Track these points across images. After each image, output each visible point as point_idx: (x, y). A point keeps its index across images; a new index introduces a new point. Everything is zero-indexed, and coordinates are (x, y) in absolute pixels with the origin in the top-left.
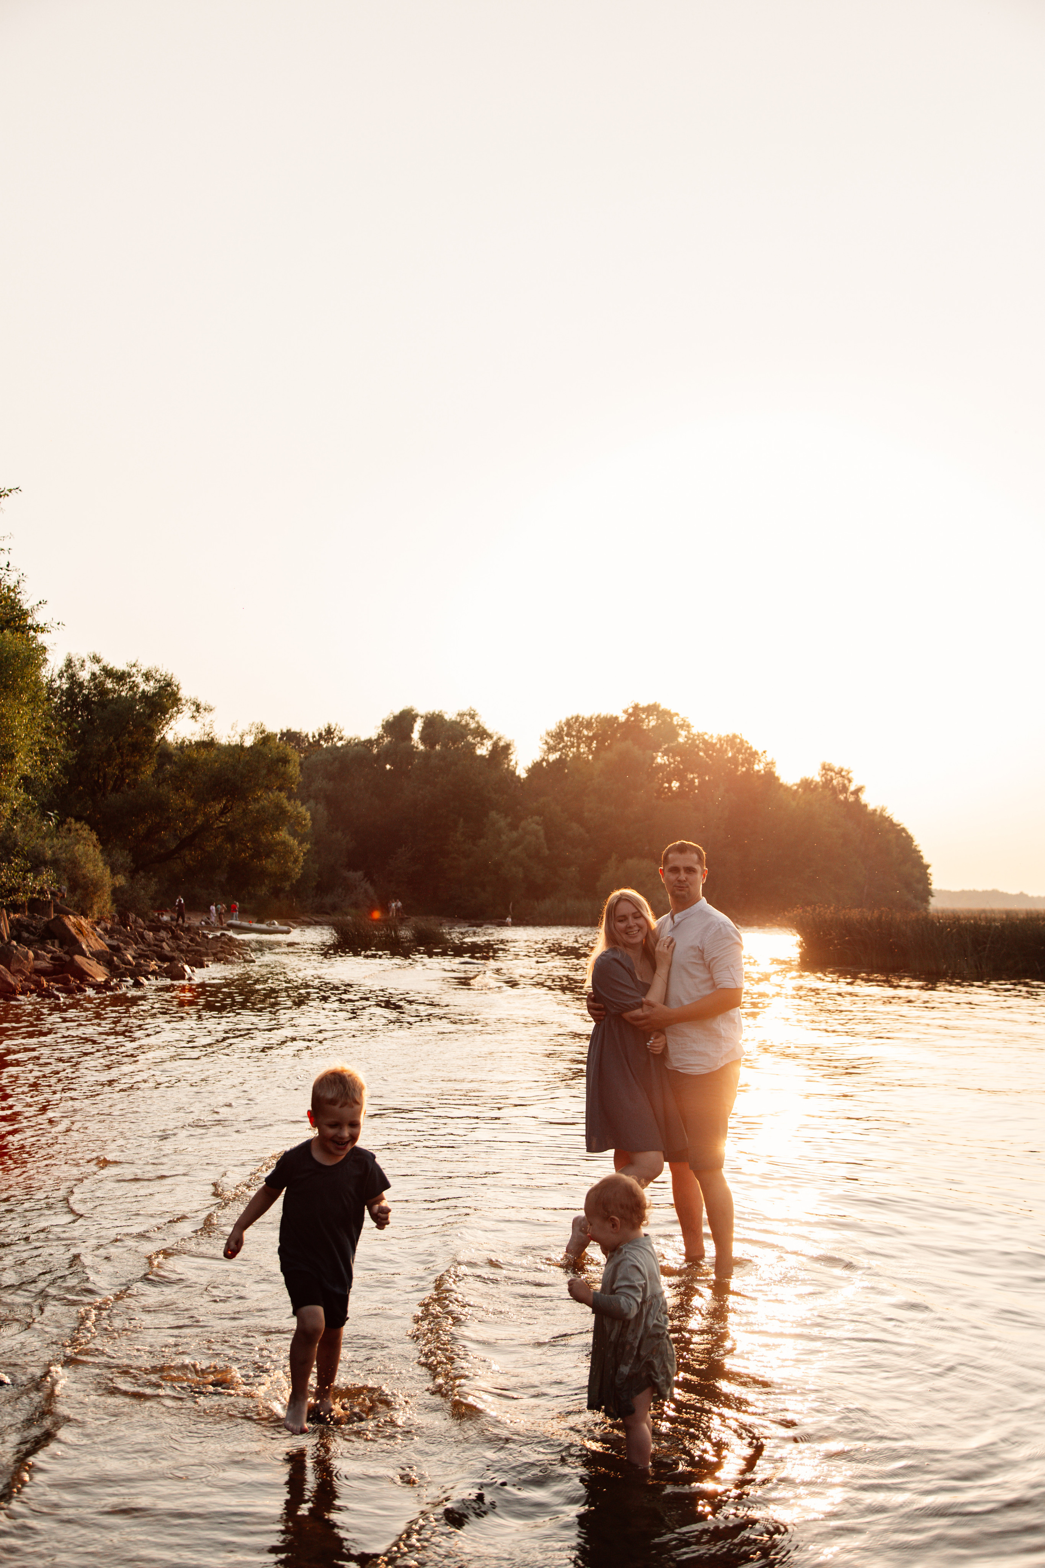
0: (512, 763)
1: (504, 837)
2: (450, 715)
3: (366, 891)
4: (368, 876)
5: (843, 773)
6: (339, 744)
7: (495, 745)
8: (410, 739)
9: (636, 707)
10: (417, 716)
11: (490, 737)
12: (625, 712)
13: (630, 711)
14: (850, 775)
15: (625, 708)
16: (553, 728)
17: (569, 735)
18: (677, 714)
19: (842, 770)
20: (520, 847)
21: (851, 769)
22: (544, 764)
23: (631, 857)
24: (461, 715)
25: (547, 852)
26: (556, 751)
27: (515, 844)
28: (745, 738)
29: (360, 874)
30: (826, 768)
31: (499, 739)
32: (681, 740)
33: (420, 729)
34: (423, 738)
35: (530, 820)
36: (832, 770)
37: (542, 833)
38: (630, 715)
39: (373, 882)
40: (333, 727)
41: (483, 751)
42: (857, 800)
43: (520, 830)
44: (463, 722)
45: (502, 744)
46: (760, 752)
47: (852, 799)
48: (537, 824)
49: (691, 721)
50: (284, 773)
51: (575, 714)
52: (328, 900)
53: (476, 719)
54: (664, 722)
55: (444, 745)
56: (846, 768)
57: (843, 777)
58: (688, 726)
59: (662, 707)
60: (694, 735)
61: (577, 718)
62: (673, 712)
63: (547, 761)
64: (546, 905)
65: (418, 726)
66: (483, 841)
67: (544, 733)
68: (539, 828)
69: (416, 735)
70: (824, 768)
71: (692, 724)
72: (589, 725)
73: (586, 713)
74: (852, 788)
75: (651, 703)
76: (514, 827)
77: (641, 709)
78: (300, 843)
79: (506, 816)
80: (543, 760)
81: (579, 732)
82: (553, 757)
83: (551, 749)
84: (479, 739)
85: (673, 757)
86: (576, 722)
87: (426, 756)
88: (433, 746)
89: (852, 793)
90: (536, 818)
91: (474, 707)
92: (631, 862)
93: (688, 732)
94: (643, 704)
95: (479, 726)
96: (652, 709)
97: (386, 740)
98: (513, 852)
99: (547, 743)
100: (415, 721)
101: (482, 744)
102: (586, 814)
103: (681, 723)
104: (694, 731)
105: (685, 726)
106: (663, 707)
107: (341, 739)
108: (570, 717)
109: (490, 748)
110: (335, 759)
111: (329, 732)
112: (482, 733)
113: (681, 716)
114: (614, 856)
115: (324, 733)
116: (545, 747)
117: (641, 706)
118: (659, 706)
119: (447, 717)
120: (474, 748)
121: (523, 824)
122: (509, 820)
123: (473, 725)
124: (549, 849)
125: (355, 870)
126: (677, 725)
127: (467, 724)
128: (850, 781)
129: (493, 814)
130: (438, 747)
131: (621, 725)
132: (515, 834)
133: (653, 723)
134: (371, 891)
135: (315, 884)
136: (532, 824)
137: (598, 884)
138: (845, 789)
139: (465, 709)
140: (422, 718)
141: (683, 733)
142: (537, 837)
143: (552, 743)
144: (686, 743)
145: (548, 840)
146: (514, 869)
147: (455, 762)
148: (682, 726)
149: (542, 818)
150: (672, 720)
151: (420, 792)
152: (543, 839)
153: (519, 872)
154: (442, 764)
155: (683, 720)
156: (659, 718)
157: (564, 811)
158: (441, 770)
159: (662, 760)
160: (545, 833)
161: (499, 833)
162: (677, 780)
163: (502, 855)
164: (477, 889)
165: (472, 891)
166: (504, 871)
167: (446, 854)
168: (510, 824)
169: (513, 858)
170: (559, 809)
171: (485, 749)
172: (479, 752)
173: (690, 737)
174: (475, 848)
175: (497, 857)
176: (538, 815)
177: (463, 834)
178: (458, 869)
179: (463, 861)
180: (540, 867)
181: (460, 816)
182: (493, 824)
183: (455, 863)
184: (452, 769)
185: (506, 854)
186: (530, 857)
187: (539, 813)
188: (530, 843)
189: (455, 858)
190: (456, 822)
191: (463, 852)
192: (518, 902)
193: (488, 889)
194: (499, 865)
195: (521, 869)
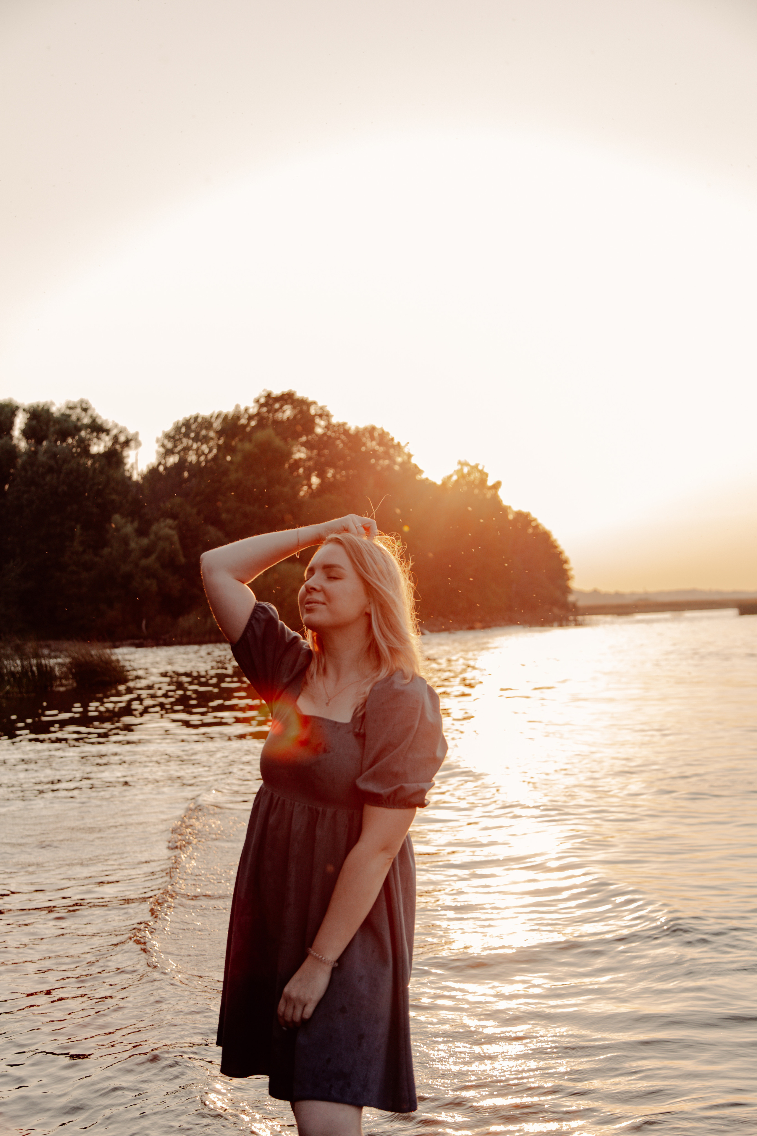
0: (128, 467)
1: (133, 545)
2: (57, 406)
5: (479, 468)
7: (114, 440)
8: (11, 437)
9: (269, 396)
10: (18, 408)
11: (107, 432)
12: (257, 401)
13: (263, 400)
14: (486, 470)
15: (256, 396)
16: (169, 427)
17: (187, 436)
18: (314, 403)
19: (477, 465)
20: (153, 557)
22: (161, 468)
24: (70, 407)
25: (183, 560)
26: (174, 454)
27: (146, 552)
28: (386, 430)
30: (462, 464)
31: (119, 432)
32: (320, 431)
33: (23, 426)
34: (27, 436)
35: (162, 524)
36: (466, 464)
37: (176, 539)
38: (262, 406)
41: (98, 447)
42: (495, 496)
43: (151, 536)
44: (74, 418)
45: (122, 439)
46: (403, 444)
47: (489, 494)
48: (170, 527)
49: (330, 409)
51: (193, 414)
53: (90, 412)
54: (301, 412)
55: (54, 443)
57: (479, 472)
58: (327, 415)
59: (297, 395)
60: (334, 425)
61: (196, 418)
62: (311, 399)
63: (164, 465)
65: (20, 422)
66: (106, 551)
67: (159, 435)
68: (174, 532)
69: (17, 432)
70: (460, 463)
71: (332, 412)
72: (207, 424)
73: (205, 412)
74: (489, 484)
75: (285, 391)
76: (142, 532)
77: (273, 398)
79: (132, 521)
80: (160, 464)
81: (197, 434)
82: (170, 460)
83: (169, 452)
84: (94, 435)
85: (312, 451)
86: (194, 423)
87: (32, 455)
88: (40, 443)
89: (489, 489)
90: (169, 521)
91: (86, 399)
93: (328, 421)
94: (277, 392)
95: (93, 418)
96: (287, 398)
98: (144, 562)
99: (163, 446)
100: (16, 414)
101: (98, 439)
102: (224, 516)
103: (319, 412)
104: (334, 420)
105: (324, 415)
106: (300, 394)
108: (187, 417)
109: (108, 444)
112: (98, 428)
113: (320, 404)
116: (162, 450)
117: (274, 395)
118: (294, 394)
119: (54, 409)
120: (89, 445)
121: (153, 529)
122: (136, 524)
123: (86, 421)
124: (185, 556)
126: (315, 414)
127: (80, 419)
128: (486, 476)
129: (116, 518)
130: (45, 445)
131: (250, 418)
132: (145, 541)
133: (288, 413)
136: (165, 529)
138: (482, 485)
139: (75, 399)
140: (24, 410)
141: (323, 423)
142: (172, 543)
143: (170, 445)
144: (325, 434)
145: (185, 547)
146: (147, 582)
147: (65, 461)
148: (321, 416)
149: (176, 522)
150: (308, 410)
151: (26, 496)
152: (177, 546)
153: (152, 585)
154: (52, 462)
155: (322, 408)
156: (294, 408)
157: (198, 513)
158: (51, 470)
159: (300, 454)
160: (182, 539)
161: (125, 541)
162: (318, 476)
163: (131, 565)
164: (103, 607)
165: (97, 609)
166: (134, 584)
167: (63, 568)
168: (137, 530)
169: (144, 569)
170: (194, 510)
171: (102, 444)
172: (94, 449)
173: (329, 427)
174: (97, 559)
175: (125, 568)
176: (170, 517)
177: (81, 543)
178: (78, 584)
179: (84, 575)
180: (176, 577)
181: (76, 522)
182: (117, 530)
183: (74, 578)
184: (63, 467)
185: (136, 565)
186: (163, 568)
187: (171, 514)
188: (164, 550)
189: (73, 572)
190: (71, 530)
191: (83, 564)
192: (153, 620)
193: (116, 605)
194: (128, 577)
195: (154, 581)
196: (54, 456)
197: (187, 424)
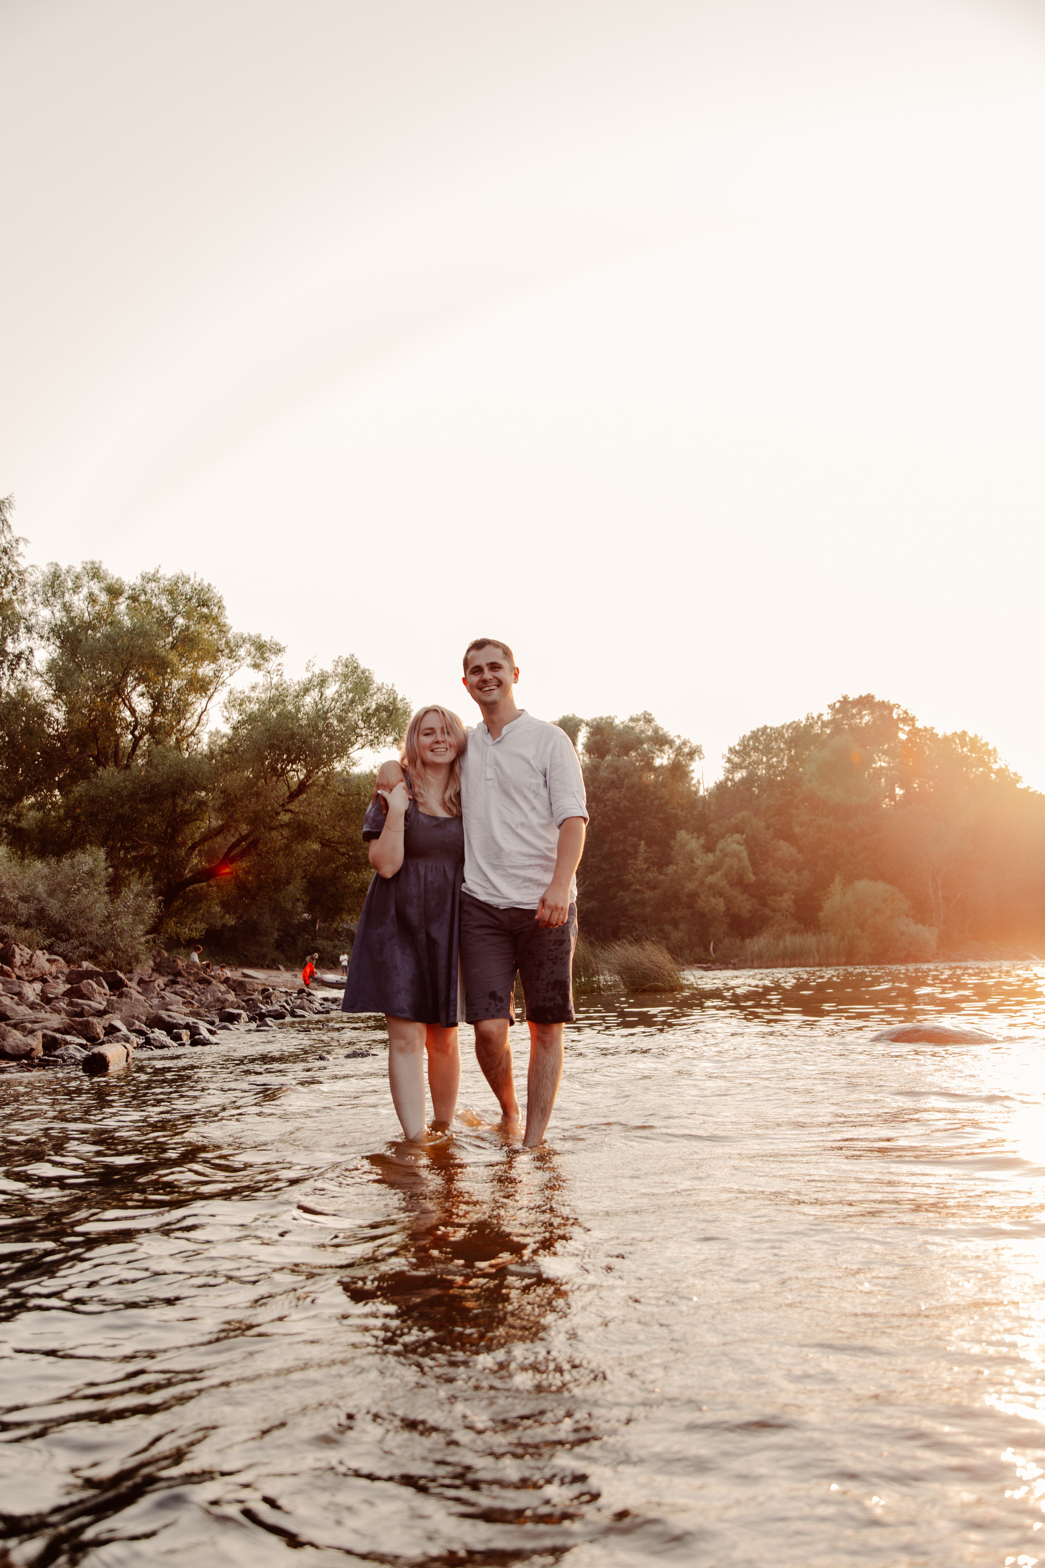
0: (694, 782)
1: (698, 862)
2: (621, 719)
7: (678, 751)
9: (845, 701)
10: (581, 721)
11: (671, 743)
12: (832, 707)
13: (838, 705)
15: (831, 702)
16: (736, 742)
17: (756, 749)
18: (897, 706)
20: (719, 873)
22: (729, 783)
23: (858, 878)
24: (632, 720)
25: (753, 878)
26: (741, 768)
27: (713, 869)
28: (979, 735)
31: (684, 743)
32: (903, 736)
33: (585, 740)
34: (590, 749)
35: (729, 840)
37: (745, 855)
38: (838, 711)
41: (662, 760)
43: (718, 852)
44: (637, 730)
45: (686, 748)
48: (738, 843)
51: (761, 726)
53: (653, 724)
54: (882, 716)
55: (616, 757)
58: (913, 719)
59: (877, 699)
60: (920, 730)
61: (765, 728)
62: (892, 702)
63: (732, 780)
64: (757, 944)
65: (583, 735)
66: (671, 869)
67: (726, 750)
68: (742, 848)
72: (778, 733)
75: (864, 694)
76: (709, 848)
77: (850, 702)
79: (698, 837)
80: (727, 779)
81: (768, 744)
82: (739, 775)
83: (735, 767)
84: (657, 747)
85: (895, 759)
86: (763, 734)
87: (594, 769)
88: (602, 756)
90: (737, 836)
92: (863, 885)
93: (913, 725)
94: (853, 696)
95: (656, 730)
96: (866, 702)
98: (711, 879)
99: (729, 760)
100: (579, 730)
101: (662, 751)
102: (797, 829)
103: (903, 716)
104: (919, 725)
105: (908, 719)
108: (756, 729)
109: (672, 756)
112: (661, 740)
113: (903, 708)
114: (838, 879)
116: (729, 765)
117: (851, 699)
118: (873, 697)
119: (617, 722)
120: (653, 758)
121: (720, 845)
122: (702, 841)
123: (649, 733)
124: (755, 874)
126: (899, 719)
127: (642, 731)
129: (681, 834)
130: (608, 758)
131: (825, 725)
132: (711, 857)
133: (867, 718)
136: (733, 844)
137: (821, 914)
139: (638, 712)
140: (587, 724)
141: (907, 728)
142: (740, 860)
143: (736, 760)
144: (908, 740)
145: (754, 863)
146: (713, 901)
147: (627, 775)
148: (904, 720)
149: (744, 837)
150: (891, 713)
152: (746, 862)
153: (719, 904)
154: (614, 777)
156: (872, 713)
157: (767, 828)
158: (613, 785)
159: (881, 763)
160: (749, 855)
161: (690, 858)
162: (901, 787)
163: (697, 883)
164: (668, 928)
165: (661, 930)
166: (700, 903)
167: (626, 887)
168: (703, 846)
169: (711, 887)
170: (762, 824)
171: (666, 757)
172: (658, 762)
173: (914, 732)
174: (662, 877)
175: (690, 886)
176: (737, 832)
177: (646, 860)
178: (643, 904)
179: (649, 894)
180: (745, 896)
181: (640, 838)
182: (683, 846)
183: (638, 897)
184: (626, 781)
185: (702, 883)
186: (731, 885)
187: (738, 829)
188: (731, 867)
189: (637, 891)
190: (635, 846)
191: (648, 883)
192: (721, 942)
193: (682, 926)
194: (694, 896)
195: (722, 900)
196: (616, 770)
197: (754, 736)
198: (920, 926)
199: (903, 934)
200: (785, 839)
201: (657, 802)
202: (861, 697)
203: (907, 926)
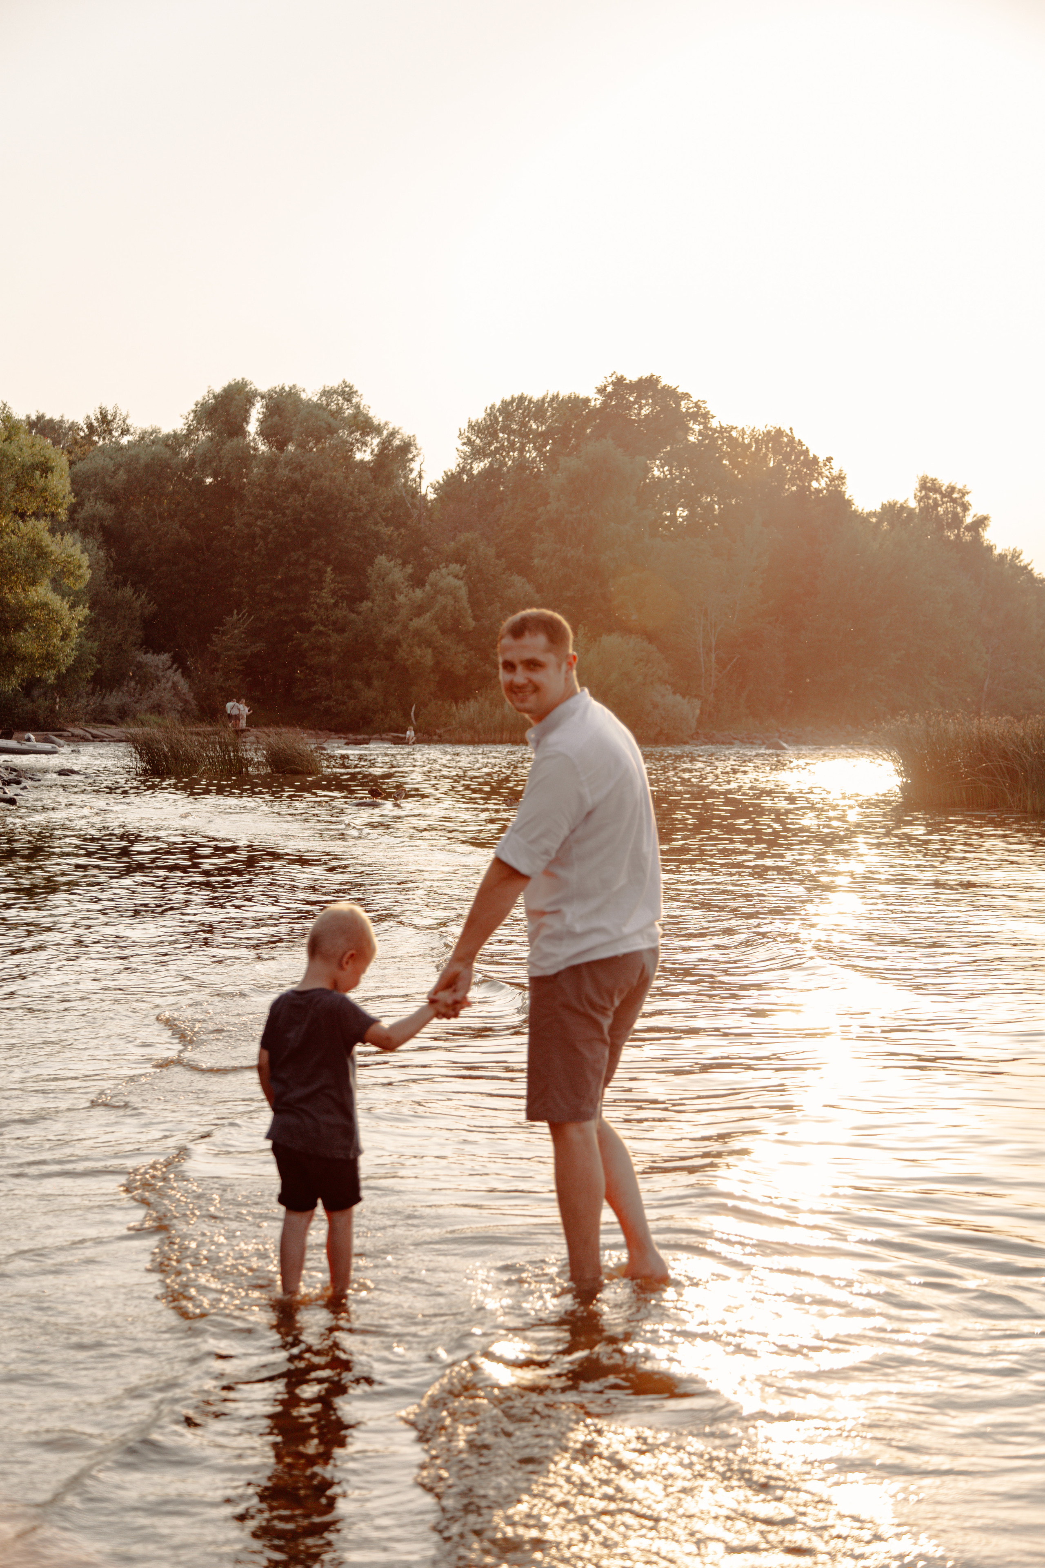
0: (413, 475)
1: (401, 599)
2: (310, 392)
3: (175, 686)
4: (178, 661)
5: (955, 495)
6: (125, 440)
7: (385, 445)
8: (243, 433)
10: (255, 394)
11: (378, 430)
12: (601, 391)
13: (609, 389)
14: (967, 498)
15: (600, 383)
16: (479, 415)
17: (506, 429)
18: (687, 396)
19: (952, 489)
20: (428, 615)
21: (968, 489)
22: (465, 477)
23: (610, 631)
24: (327, 393)
25: (472, 623)
26: (486, 456)
27: (419, 610)
28: (796, 435)
29: (165, 657)
30: (928, 486)
31: (393, 434)
32: (692, 439)
33: (261, 417)
34: (267, 431)
35: (444, 571)
36: (935, 489)
37: (463, 592)
38: (609, 396)
39: (186, 673)
40: (110, 412)
41: (364, 454)
42: (977, 539)
43: (428, 587)
44: (333, 407)
45: (397, 442)
46: (821, 459)
47: (968, 537)
48: (456, 576)
49: (709, 407)
50: (45, 489)
51: (517, 395)
52: (114, 700)
53: (355, 400)
54: (665, 408)
55: (301, 446)
56: (959, 486)
57: (954, 501)
58: (705, 415)
59: (664, 382)
60: (715, 431)
61: (521, 401)
62: (680, 390)
63: (469, 473)
64: (469, 710)
65: (256, 412)
66: (366, 605)
67: (465, 426)
68: (459, 583)
69: (252, 427)
70: (923, 486)
71: (710, 412)
72: (538, 409)
73: (536, 394)
74: (969, 520)
75: (645, 375)
76: (418, 581)
77: (626, 386)
78: (72, 607)
79: (404, 564)
80: (463, 470)
81: (524, 424)
82: (478, 467)
83: (477, 453)
84: (358, 435)
85: (680, 468)
86: (518, 408)
87: (271, 463)
88: (281, 446)
89: (969, 528)
90: (455, 567)
91: (349, 381)
93: (705, 425)
94: (632, 377)
95: (359, 413)
96: (646, 386)
97: (203, 436)
98: (417, 623)
99: (469, 442)
100: (251, 403)
101: (364, 444)
103: (693, 409)
104: (714, 424)
105: (701, 415)
107: (125, 432)
108: (508, 398)
109: (376, 449)
110: (118, 467)
111: (104, 419)
112: (363, 425)
113: (694, 398)
115: (95, 424)
116: (466, 449)
117: (626, 381)
118: (657, 381)
119: (303, 396)
120: (350, 450)
121: (433, 576)
122: (409, 569)
123: (348, 412)
124: (476, 618)
125: (158, 651)
126: (688, 413)
127: (340, 410)
128: (965, 507)
129: (382, 560)
130: (291, 448)
131: (592, 413)
132: (419, 593)
133: (646, 410)
134: (183, 685)
135: (91, 673)
136: (448, 577)
138: (957, 521)
139: (334, 383)
140: (263, 397)
141: (697, 428)
142: (456, 599)
143: (478, 442)
144: (699, 444)
145: (475, 603)
146: (418, 652)
147: (315, 476)
148: (694, 416)
149: (464, 567)
150: (678, 405)
151: (259, 523)
152: (465, 603)
153: (428, 657)
154: (297, 476)
155: (697, 405)
156: (654, 403)
157: (498, 556)
158: (295, 487)
159: (660, 473)
160: (471, 593)
161: (391, 592)
162: (686, 505)
163: (398, 627)
164: (357, 684)
165: (349, 687)
166: (401, 653)
167: (305, 626)
168: (411, 577)
169: (417, 633)
170: (492, 552)
171: (369, 451)
172: (358, 456)
173: (707, 433)
174: (353, 616)
175: (390, 631)
176: (457, 562)
177: (334, 593)
178: (327, 650)
179: (335, 638)
180: (461, 648)
181: (328, 563)
182: (382, 577)
183: (322, 641)
184: (313, 483)
185: (405, 627)
186: (444, 632)
187: (459, 558)
188: (444, 608)
189: (320, 633)
190: (321, 572)
191: (334, 623)
192: (426, 705)
193: (376, 683)
194: (394, 644)
195: (430, 651)
196: (301, 466)
197: (506, 408)
198: (678, 697)
199: (655, 706)
200: (520, 573)
201: (351, 514)
202: (640, 380)
203: (663, 696)
